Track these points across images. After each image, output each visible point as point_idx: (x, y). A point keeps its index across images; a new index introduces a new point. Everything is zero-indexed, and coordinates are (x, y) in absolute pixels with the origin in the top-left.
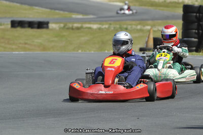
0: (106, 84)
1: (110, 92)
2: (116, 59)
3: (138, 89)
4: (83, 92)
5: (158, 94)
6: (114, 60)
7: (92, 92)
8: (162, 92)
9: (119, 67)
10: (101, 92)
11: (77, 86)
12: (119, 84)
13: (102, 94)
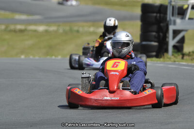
0: (111, 89)
1: (115, 98)
2: (119, 63)
3: (146, 94)
4: (86, 98)
5: (165, 101)
6: (117, 64)
7: (96, 98)
8: (168, 98)
9: (123, 71)
10: (106, 98)
11: (78, 91)
12: (123, 89)
13: (107, 100)
